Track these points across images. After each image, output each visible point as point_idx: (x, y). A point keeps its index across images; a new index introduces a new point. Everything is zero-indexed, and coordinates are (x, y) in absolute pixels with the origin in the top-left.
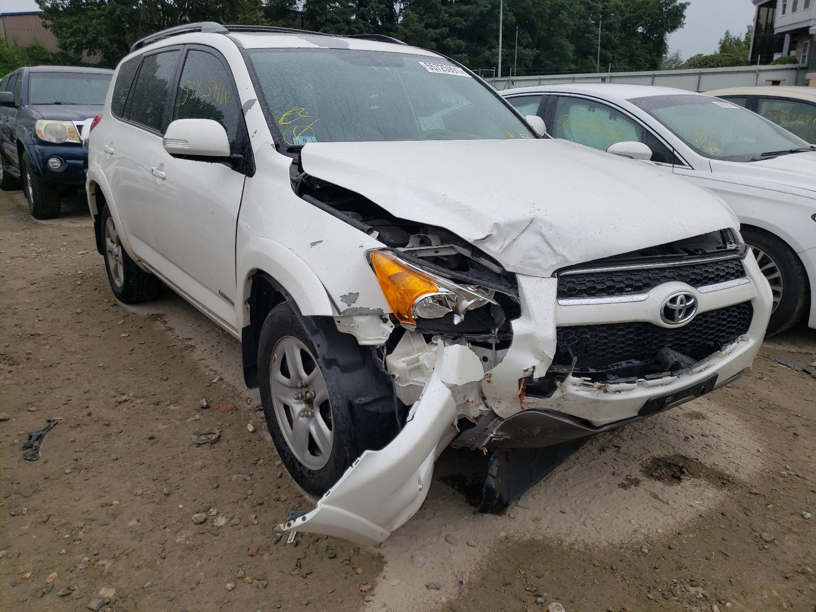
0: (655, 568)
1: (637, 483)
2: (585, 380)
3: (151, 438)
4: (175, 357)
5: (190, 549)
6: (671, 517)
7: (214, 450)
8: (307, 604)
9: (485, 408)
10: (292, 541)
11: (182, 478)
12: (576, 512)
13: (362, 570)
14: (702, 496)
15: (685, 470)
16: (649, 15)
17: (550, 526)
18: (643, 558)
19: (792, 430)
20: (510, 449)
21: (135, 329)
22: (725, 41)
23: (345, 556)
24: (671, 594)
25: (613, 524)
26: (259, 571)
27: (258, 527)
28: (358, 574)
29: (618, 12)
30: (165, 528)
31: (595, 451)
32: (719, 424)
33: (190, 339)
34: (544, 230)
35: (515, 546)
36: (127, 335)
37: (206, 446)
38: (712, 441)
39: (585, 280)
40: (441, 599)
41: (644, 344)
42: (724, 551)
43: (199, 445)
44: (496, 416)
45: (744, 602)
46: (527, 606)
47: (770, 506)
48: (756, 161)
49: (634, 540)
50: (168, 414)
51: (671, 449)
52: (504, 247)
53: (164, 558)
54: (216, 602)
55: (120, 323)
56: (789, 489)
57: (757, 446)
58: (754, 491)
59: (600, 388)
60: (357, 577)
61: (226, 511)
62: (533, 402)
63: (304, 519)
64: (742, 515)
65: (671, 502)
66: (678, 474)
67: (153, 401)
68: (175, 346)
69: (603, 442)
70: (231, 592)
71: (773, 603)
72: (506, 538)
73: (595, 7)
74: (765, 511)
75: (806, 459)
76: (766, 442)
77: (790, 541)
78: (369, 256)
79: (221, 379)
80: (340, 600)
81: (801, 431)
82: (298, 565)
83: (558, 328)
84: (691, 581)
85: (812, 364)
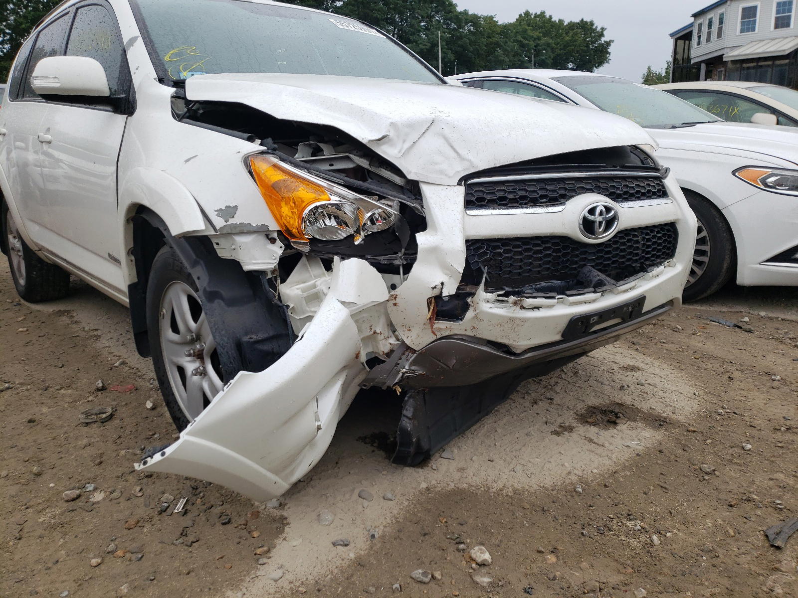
0: (591, 506)
1: (571, 429)
2: (499, 296)
3: (30, 421)
4: (76, 346)
5: (54, 527)
6: (607, 458)
7: (104, 428)
8: (188, 573)
9: (395, 341)
10: (180, 510)
11: (59, 457)
12: (505, 460)
13: (259, 533)
14: (638, 437)
15: (621, 415)
16: (578, 52)
17: (476, 474)
18: (576, 498)
19: (727, 375)
20: (426, 388)
21: (36, 324)
22: (648, 76)
23: (242, 520)
24: (607, 529)
25: (545, 469)
26: (134, 544)
27: (142, 499)
28: (254, 537)
29: (549, 49)
30: (27, 508)
31: (527, 404)
32: (655, 374)
33: (96, 330)
34: (447, 132)
35: (437, 496)
36: (25, 329)
37: (95, 426)
38: (647, 388)
39: (495, 189)
40: (349, 554)
41: (563, 262)
42: (663, 485)
43: (87, 424)
44: (408, 348)
45: (686, 531)
46: (447, 554)
47: (709, 441)
48: (676, 128)
49: (567, 481)
50: (57, 398)
51: (606, 398)
52: (403, 151)
53: (20, 539)
54: (74, 580)
55: (20, 319)
56: (728, 425)
57: (693, 390)
58: (692, 428)
59: (515, 303)
60: (253, 541)
61: (106, 486)
62: (445, 327)
63: (163, 454)
64: (680, 451)
65: (607, 444)
66: (614, 418)
67: (41, 387)
68: (78, 336)
69: (535, 396)
70: (96, 569)
71: (718, 531)
72: (428, 489)
73: (528, 45)
74: (704, 446)
75: (743, 398)
76: (702, 387)
77: (731, 472)
78: (247, 161)
79: (124, 363)
80: (228, 566)
81: (735, 375)
82: (183, 534)
83: (467, 241)
84: (628, 515)
85: (742, 320)
